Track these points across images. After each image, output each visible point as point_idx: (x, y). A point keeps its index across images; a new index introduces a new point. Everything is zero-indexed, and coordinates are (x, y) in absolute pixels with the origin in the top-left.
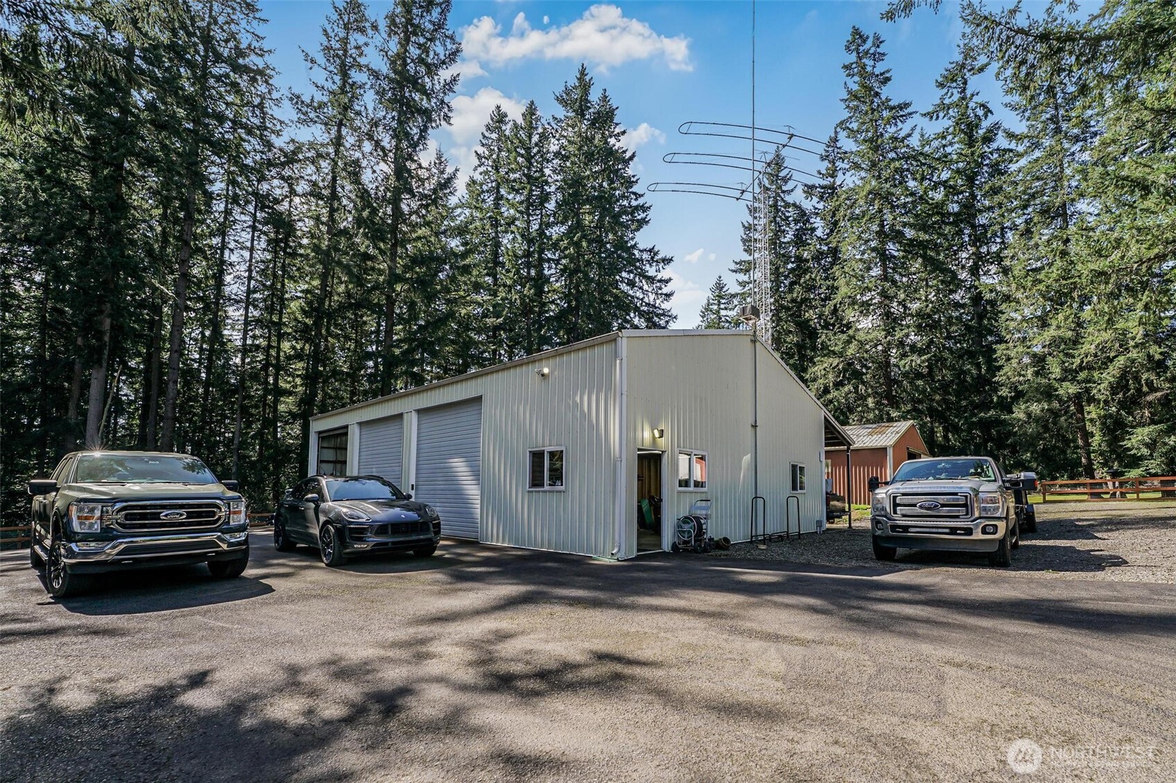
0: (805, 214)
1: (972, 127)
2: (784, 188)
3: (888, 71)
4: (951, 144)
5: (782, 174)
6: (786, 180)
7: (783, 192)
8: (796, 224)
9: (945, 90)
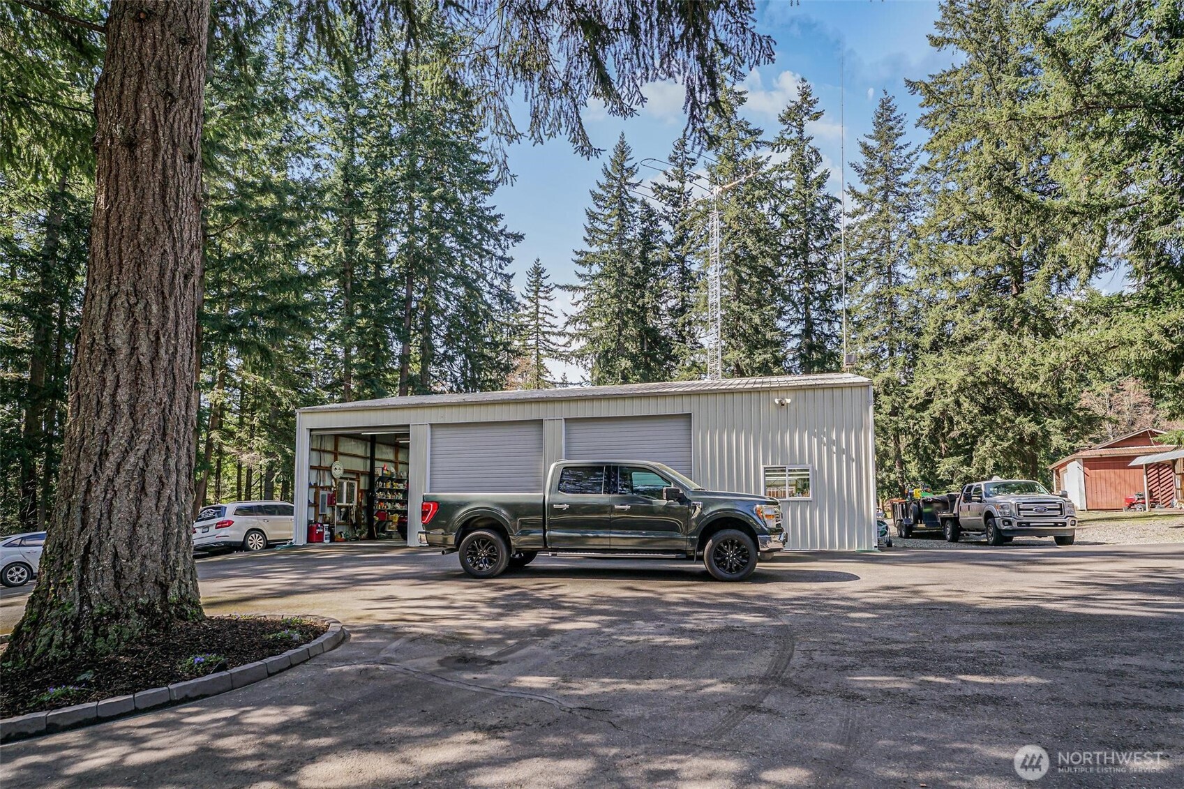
0: (653, 215)
1: (805, 169)
2: (630, 180)
3: (745, 92)
4: (787, 179)
5: (627, 165)
6: (631, 171)
7: (627, 184)
8: (643, 223)
9: (786, 126)
